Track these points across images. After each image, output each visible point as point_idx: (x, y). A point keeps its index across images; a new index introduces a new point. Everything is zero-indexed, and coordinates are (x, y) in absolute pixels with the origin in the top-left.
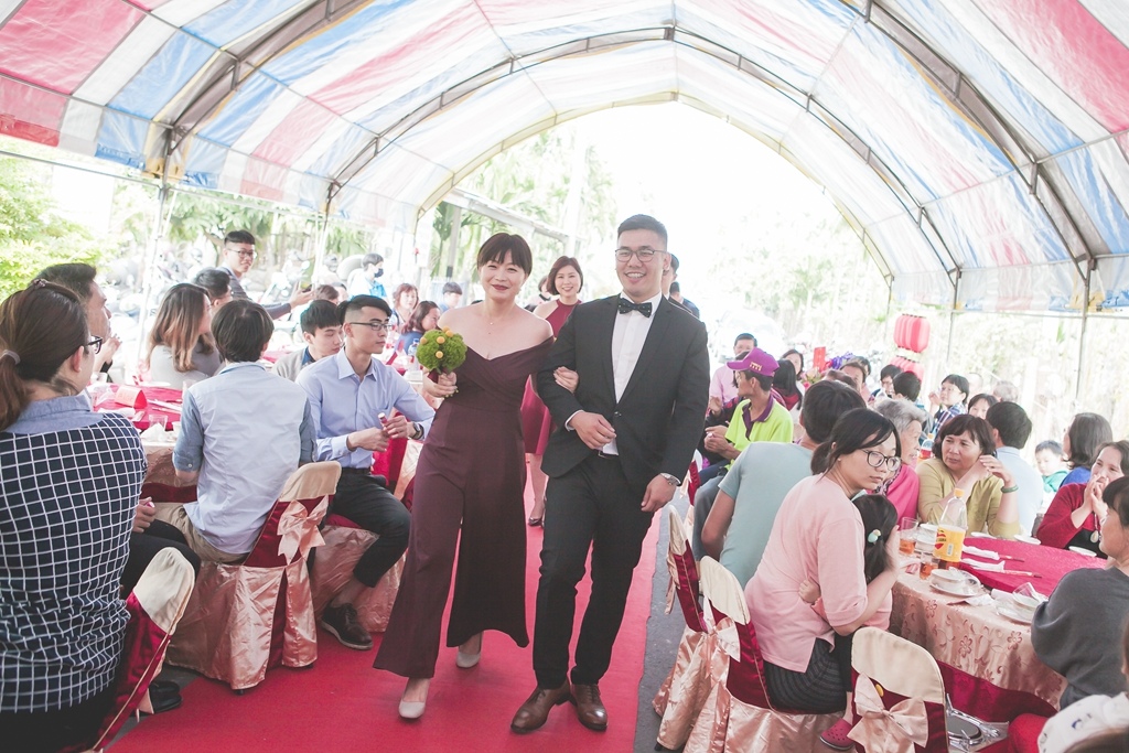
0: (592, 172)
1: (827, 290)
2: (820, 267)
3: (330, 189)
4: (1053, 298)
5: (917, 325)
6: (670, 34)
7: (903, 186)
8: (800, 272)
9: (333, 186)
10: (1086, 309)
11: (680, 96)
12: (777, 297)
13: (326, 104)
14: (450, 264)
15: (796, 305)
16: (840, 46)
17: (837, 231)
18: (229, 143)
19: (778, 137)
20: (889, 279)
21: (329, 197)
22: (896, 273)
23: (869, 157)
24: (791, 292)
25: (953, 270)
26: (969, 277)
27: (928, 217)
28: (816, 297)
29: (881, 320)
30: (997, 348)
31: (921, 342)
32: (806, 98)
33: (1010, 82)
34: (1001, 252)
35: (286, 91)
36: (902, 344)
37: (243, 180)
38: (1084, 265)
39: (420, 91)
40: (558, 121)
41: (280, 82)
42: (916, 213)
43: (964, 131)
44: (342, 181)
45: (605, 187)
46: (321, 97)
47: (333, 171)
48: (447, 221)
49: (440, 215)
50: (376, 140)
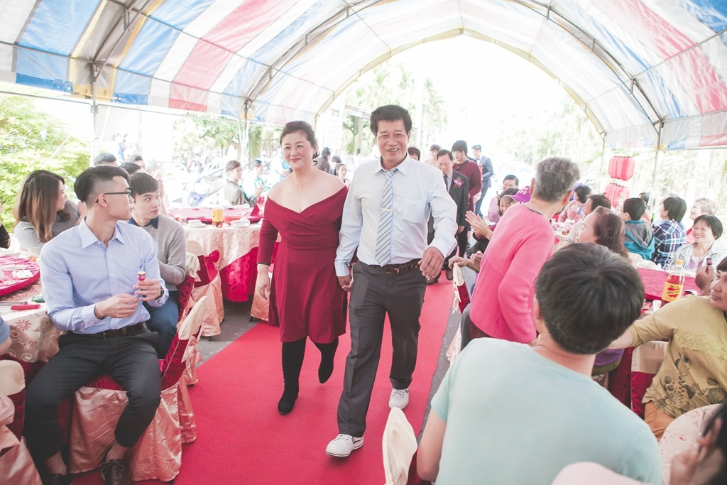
0: (432, 96)
2: (554, 136)
3: (246, 103)
5: (626, 162)
7: (619, 64)
8: (542, 139)
9: (248, 101)
11: (464, 31)
12: (531, 154)
13: (220, 43)
17: (563, 116)
18: (150, 73)
19: (528, 50)
20: (603, 134)
21: (246, 109)
22: (609, 130)
23: (595, 47)
24: (538, 151)
25: (657, 122)
26: (671, 125)
27: (638, 86)
29: (590, 162)
30: (667, 174)
31: (628, 173)
32: (546, 9)
34: (707, 102)
35: (182, 34)
36: (614, 175)
37: (170, 99)
39: (286, 32)
40: (392, 54)
41: (174, 27)
42: (629, 84)
44: (252, 98)
45: (440, 104)
46: (212, 38)
47: (245, 91)
48: (356, 126)
49: (352, 123)
50: (270, 70)
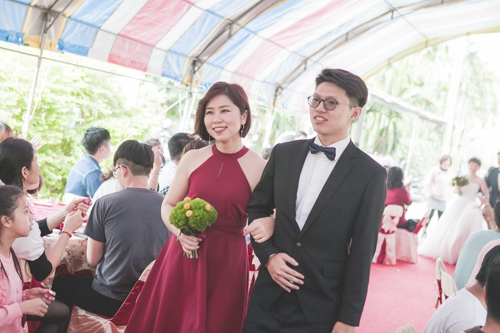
3: (277, 91)
9: (278, 89)
13: (277, 42)
21: (276, 96)
35: (256, 37)
40: (428, 44)
41: (253, 32)
44: (283, 86)
46: (274, 39)
50: (305, 61)
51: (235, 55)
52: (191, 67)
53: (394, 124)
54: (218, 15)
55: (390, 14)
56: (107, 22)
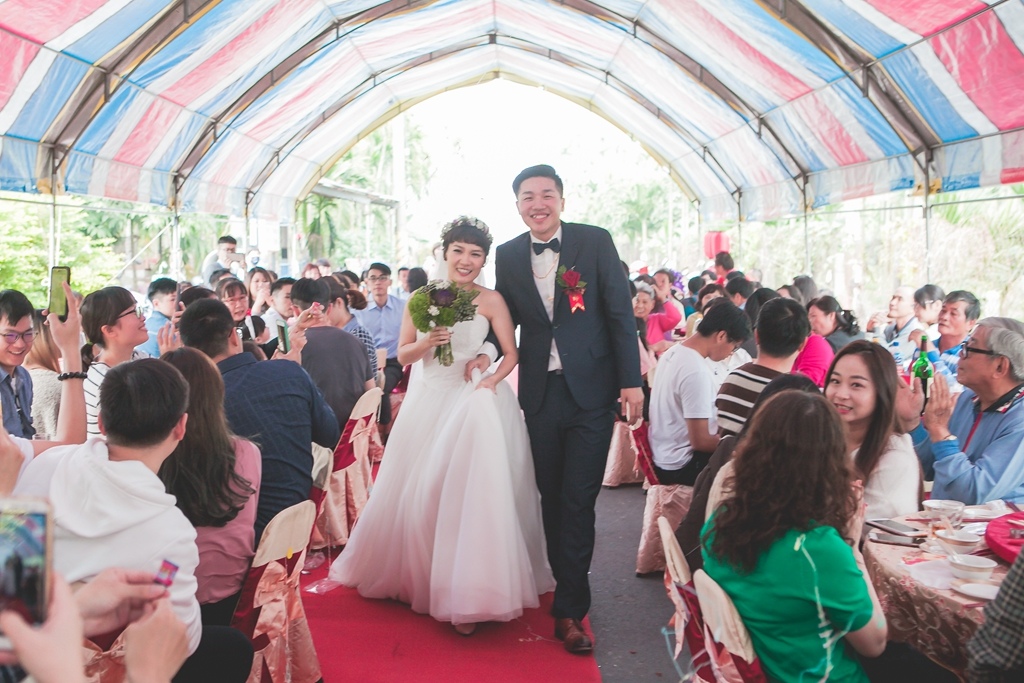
1: (661, 218)
3: (247, 197)
4: (791, 205)
5: (718, 238)
6: (493, 39)
7: (688, 132)
8: (629, 202)
10: (805, 211)
11: (501, 74)
14: (283, 246)
15: (632, 237)
16: (621, 46)
19: (588, 99)
20: (696, 203)
21: (247, 204)
22: (700, 198)
24: (624, 226)
25: (735, 192)
26: (747, 195)
27: (709, 153)
28: (651, 227)
33: (727, 73)
34: (759, 175)
38: (801, 181)
40: (402, 108)
42: (701, 151)
43: (713, 99)
44: (254, 190)
50: (278, 153)
51: (213, 160)
52: (173, 186)
53: (326, 213)
54: (178, 104)
55: (372, 80)
56: (105, 147)
